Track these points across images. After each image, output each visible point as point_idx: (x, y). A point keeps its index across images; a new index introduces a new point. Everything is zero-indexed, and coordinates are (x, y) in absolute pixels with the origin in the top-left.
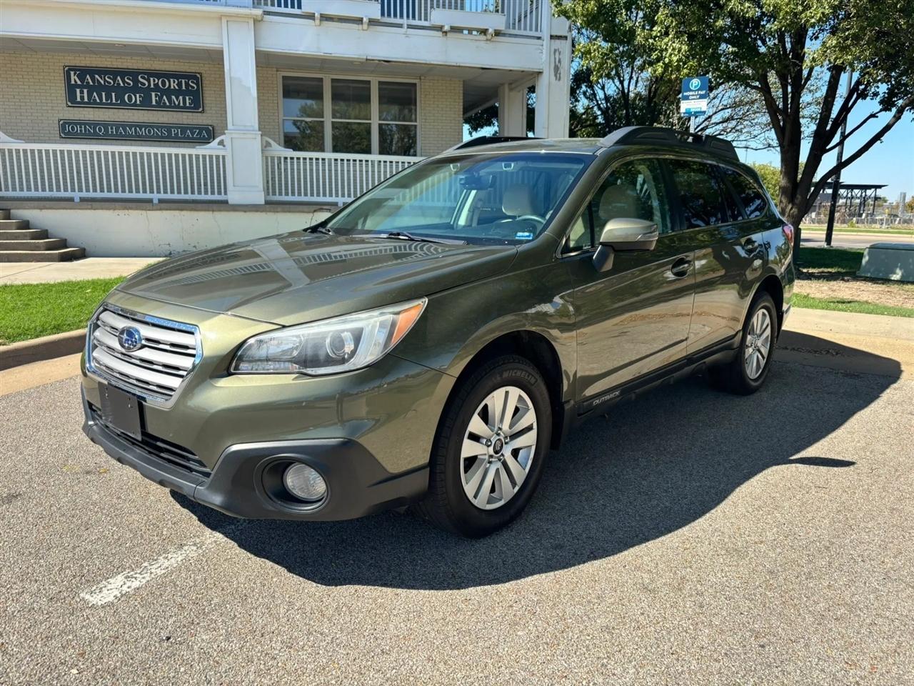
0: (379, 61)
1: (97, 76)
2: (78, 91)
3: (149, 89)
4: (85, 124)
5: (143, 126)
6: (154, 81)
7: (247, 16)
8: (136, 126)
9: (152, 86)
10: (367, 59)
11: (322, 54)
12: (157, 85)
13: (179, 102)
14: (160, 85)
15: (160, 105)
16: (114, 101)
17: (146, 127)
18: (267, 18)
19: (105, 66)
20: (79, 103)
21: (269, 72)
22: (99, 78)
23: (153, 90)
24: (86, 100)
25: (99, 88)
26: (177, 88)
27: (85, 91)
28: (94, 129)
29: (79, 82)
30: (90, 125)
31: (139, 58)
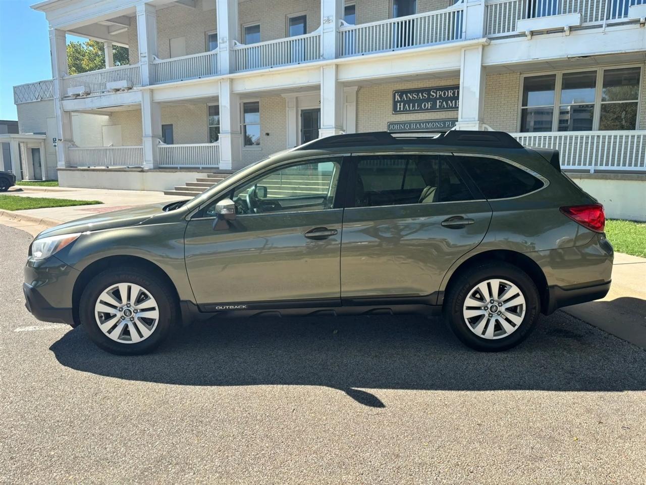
0: (579, 57)
1: (409, 95)
2: (398, 104)
3: (436, 99)
4: (400, 124)
5: (430, 122)
6: (439, 93)
7: (478, 44)
8: (426, 122)
9: (438, 96)
10: (569, 58)
11: (531, 60)
12: (440, 96)
13: (452, 105)
14: (442, 95)
15: (442, 107)
16: (416, 108)
17: (431, 122)
18: (493, 42)
19: (414, 88)
20: (398, 111)
21: (514, 76)
22: (410, 96)
23: (438, 99)
24: (402, 109)
25: (409, 101)
26: (452, 95)
27: (402, 104)
28: (404, 127)
29: (399, 99)
30: (402, 124)
31: (433, 80)
